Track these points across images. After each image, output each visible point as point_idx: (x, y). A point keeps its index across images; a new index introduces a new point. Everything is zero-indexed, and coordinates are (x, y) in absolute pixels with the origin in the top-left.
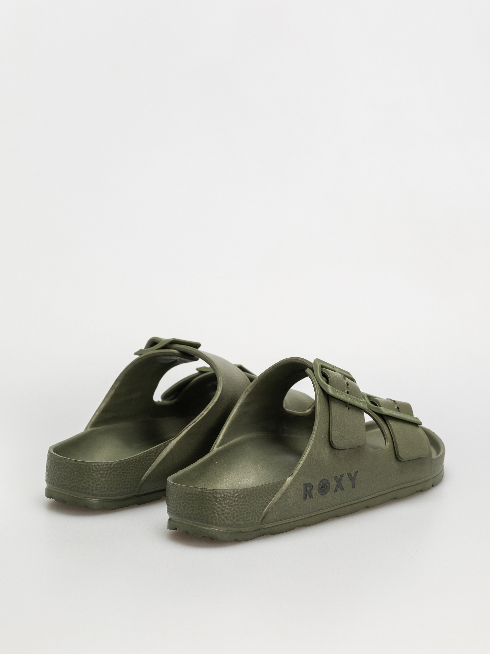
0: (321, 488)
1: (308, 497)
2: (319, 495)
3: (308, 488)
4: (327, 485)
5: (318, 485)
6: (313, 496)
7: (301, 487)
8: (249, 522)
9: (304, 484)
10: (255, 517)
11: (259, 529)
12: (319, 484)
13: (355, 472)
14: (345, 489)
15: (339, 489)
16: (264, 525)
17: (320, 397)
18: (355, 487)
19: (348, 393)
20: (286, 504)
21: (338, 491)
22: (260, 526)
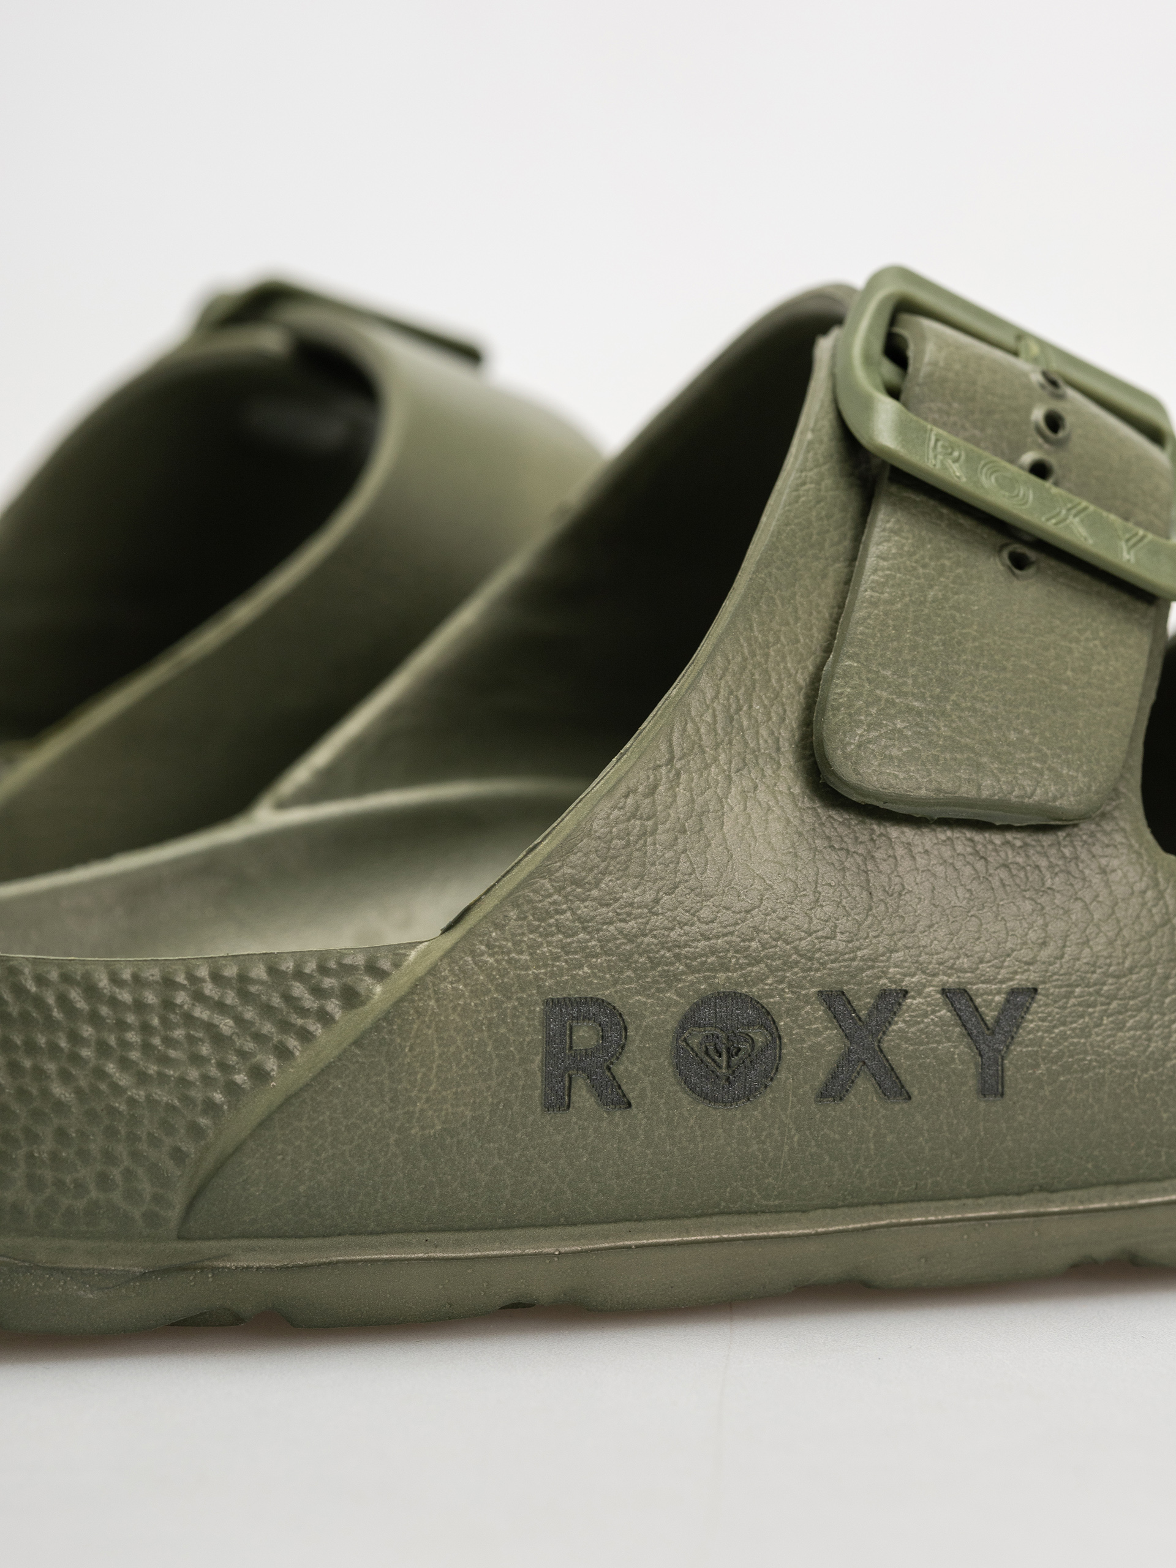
0: (707, 1052)
1: (583, 1096)
2: (685, 1099)
3: (585, 1035)
4: (760, 1039)
5: (672, 1025)
6: (630, 1096)
7: (523, 1020)
8: (80, 1204)
9: (553, 1004)
10: (128, 1174)
11: (183, 1269)
12: (688, 1021)
13: (1013, 992)
14: (915, 1091)
15: (864, 1086)
16: (224, 1243)
17: (809, 464)
18: (1002, 1095)
19: (1040, 470)
20: (387, 1115)
21: (851, 1097)
22: (180, 1245)
